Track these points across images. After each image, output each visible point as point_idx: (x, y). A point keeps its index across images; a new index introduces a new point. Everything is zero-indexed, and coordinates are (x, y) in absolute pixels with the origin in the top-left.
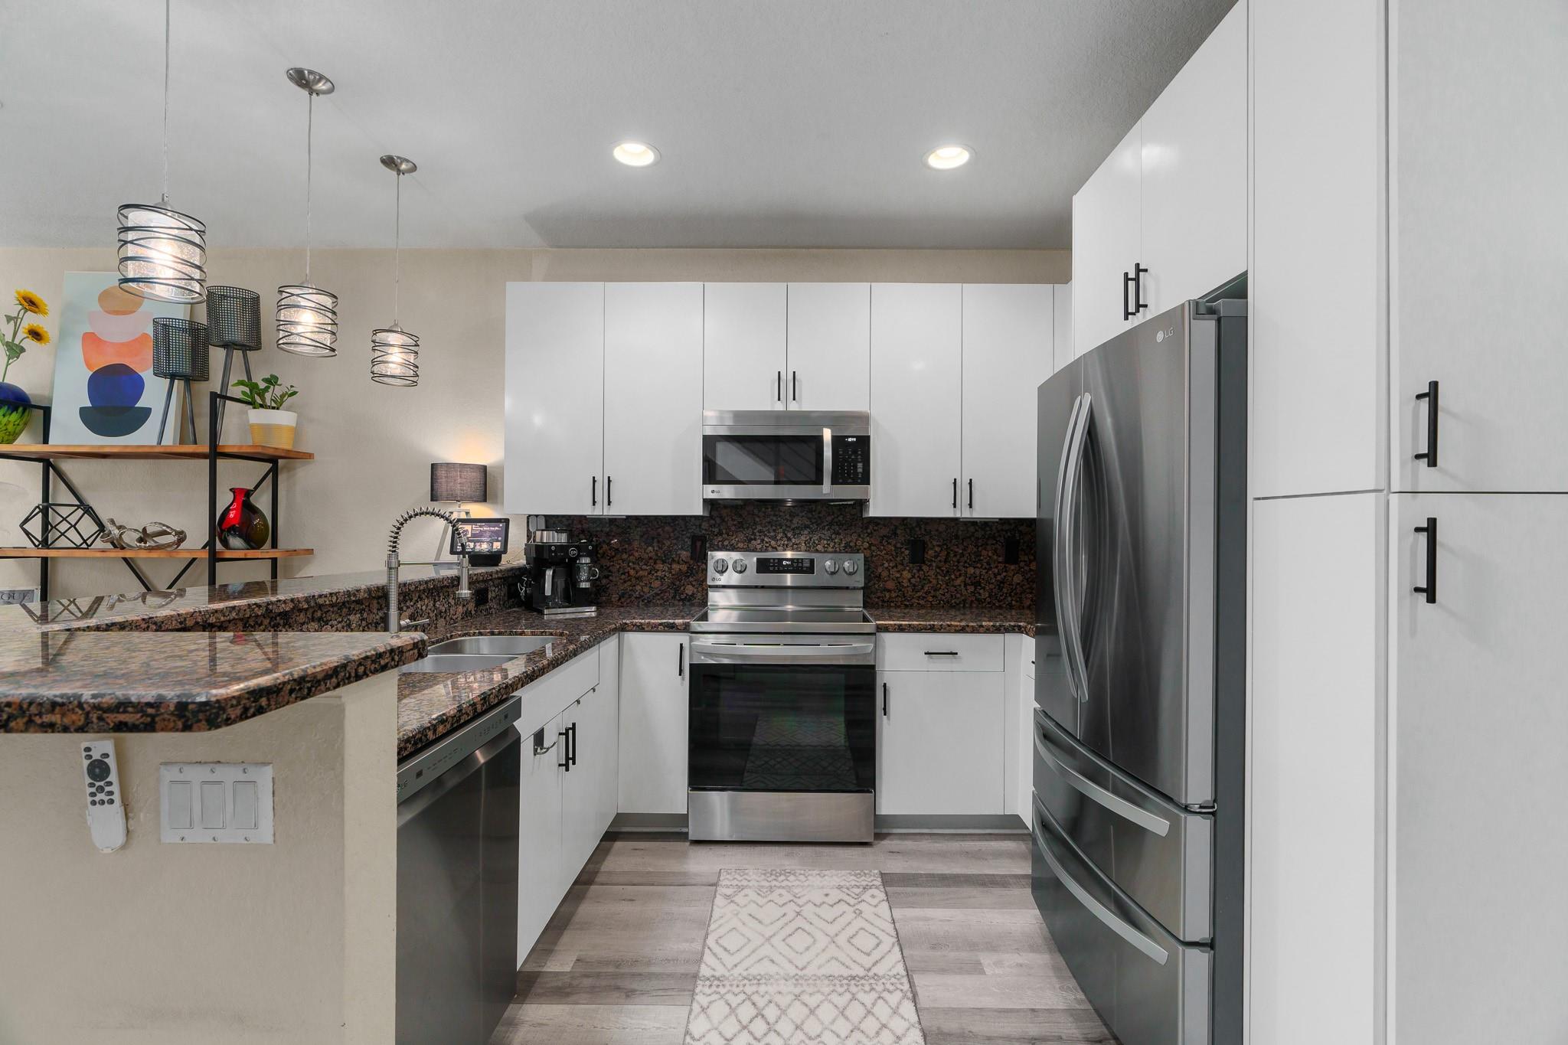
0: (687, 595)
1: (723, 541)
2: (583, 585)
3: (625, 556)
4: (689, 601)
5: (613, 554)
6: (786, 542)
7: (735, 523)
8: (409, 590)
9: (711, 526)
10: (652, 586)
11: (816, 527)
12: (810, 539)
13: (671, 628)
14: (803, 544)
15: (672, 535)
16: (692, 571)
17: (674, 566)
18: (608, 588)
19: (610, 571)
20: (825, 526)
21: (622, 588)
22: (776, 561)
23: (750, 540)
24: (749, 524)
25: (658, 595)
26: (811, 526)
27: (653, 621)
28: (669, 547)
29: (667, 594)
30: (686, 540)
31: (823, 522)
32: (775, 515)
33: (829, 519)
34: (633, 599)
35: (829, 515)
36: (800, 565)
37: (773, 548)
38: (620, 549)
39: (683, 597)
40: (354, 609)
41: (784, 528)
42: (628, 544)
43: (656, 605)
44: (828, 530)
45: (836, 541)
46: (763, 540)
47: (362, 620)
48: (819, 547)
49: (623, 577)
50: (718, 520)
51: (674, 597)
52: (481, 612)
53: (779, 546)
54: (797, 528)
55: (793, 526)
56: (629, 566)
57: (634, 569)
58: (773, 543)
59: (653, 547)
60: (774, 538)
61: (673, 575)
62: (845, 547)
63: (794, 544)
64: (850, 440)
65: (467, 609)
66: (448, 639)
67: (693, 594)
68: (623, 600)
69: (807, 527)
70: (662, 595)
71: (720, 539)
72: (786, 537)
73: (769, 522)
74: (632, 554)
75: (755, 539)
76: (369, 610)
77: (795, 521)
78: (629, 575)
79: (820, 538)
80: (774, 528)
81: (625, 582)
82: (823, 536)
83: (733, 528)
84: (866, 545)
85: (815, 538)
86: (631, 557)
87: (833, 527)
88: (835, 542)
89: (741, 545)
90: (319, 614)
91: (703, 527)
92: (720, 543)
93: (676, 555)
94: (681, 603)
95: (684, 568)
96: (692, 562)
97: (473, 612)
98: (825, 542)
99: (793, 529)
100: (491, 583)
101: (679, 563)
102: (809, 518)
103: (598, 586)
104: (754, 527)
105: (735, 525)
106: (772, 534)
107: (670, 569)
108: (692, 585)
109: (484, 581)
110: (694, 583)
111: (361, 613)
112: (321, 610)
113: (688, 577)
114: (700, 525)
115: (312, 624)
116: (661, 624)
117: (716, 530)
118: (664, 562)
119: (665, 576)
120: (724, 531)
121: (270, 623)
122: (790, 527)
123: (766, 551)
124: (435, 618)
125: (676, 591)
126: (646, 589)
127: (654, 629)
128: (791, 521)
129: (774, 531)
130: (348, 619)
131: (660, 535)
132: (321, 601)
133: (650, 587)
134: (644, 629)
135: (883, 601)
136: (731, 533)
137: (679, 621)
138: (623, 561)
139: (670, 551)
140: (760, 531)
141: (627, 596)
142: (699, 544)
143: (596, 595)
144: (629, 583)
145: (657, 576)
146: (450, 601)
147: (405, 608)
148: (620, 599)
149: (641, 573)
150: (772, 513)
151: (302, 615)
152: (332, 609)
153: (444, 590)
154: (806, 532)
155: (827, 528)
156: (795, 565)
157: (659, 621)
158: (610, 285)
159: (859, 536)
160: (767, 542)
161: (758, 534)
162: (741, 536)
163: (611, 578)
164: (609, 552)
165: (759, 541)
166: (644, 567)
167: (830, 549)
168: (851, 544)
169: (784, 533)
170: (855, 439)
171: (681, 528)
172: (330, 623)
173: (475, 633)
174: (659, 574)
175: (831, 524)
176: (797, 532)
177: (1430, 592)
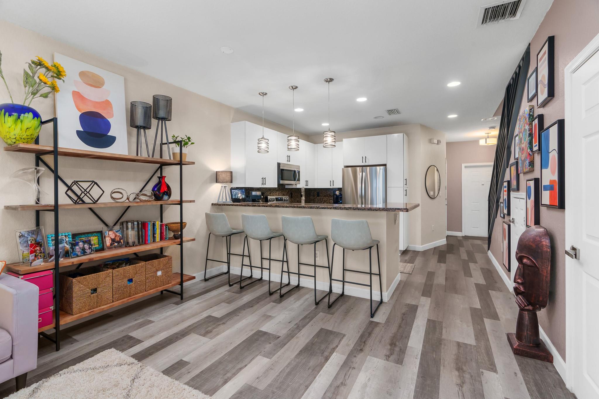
177: (406, 195)
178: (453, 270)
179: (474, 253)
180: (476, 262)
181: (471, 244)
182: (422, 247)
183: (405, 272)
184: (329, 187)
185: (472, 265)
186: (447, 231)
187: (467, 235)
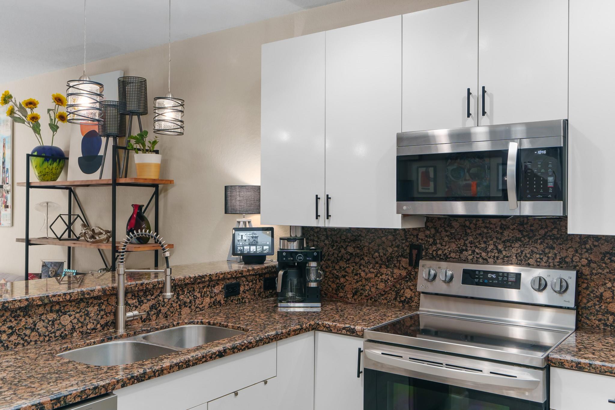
0: (406, 298)
1: (437, 251)
2: (313, 285)
3: (357, 260)
4: (407, 303)
5: (349, 257)
6: (496, 255)
7: (448, 233)
8: (147, 288)
9: (426, 236)
10: (378, 287)
11: (528, 240)
12: (522, 252)
13: (352, 333)
14: (515, 257)
15: (394, 243)
16: (410, 277)
17: (396, 271)
18: (345, 286)
19: (346, 272)
20: (537, 240)
21: (355, 287)
22: (482, 273)
23: (461, 251)
24: (461, 236)
25: (383, 295)
26: (523, 239)
27: (338, 325)
28: (391, 254)
29: (389, 295)
30: (406, 248)
31: (535, 235)
32: (486, 227)
33: (542, 232)
34: (363, 297)
35: (542, 228)
36: (505, 279)
37: (483, 259)
38: (354, 254)
39: (403, 299)
40: (92, 303)
41: (495, 240)
42: (360, 250)
43: (380, 304)
44: (541, 243)
45: (550, 255)
46: (473, 252)
47: (102, 310)
48: (531, 261)
49: (356, 277)
50: (433, 231)
51: (395, 299)
52: (232, 301)
53: (490, 258)
54: (508, 241)
55: (503, 239)
56: (360, 268)
57: (364, 271)
58: (484, 254)
59: (379, 253)
60: (485, 250)
61: (395, 279)
62: (560, 263)
63: (504, 256)
64: (540, 152)
65: (216, 300)
66: (174, 326)
67: (411, 297)
68: (356, 297)
69: (518, 240)
70: (386, 296)
71: (434, 248)
72: (497, 249)
73: (480, 234)
74: (363, 259)
75: (466, 250)
76: (108, 303)
77: (506, 233)
78: (360, 277)
79: (532, 251)
80: (485, 239)
81: (357, 282)
82: (535, 250)
83: (446, 239)
84: (584, 262)
85: (527, 251)
86: (362, 261)
87: (546, 241)
88: (548, 257)
89: (453, 255)
90: (57, 307)
91: (419, 237)
92: (435, 252)
93: (397, 261)
94: (401, 305)
95: (404, 273)
96: (410, 268)
97: (222, 302)
98: (538, 256)
99: (504, 242)
100: (244, 279)
101: (399, 268)
102: (520, 231)
103: (338, 283)
104: (465, 238)
105: (448, 236)
106: (483, 246)
107: (392, 273)
108: (410, 289)
109: (236, 278)
110: (412, 287)
111: (99, 306)
112: (60, 305)
113: (407, 281)
114: (418, 235)
115: (51, 314)
116: (344, 328)
117: (431, 240)
118: (387, 267)
119: (388, 279)
120: (438, 241)
121: (11, 315)
122: (500, 239)
123: (477, 263)
124: (178, 307)
125: (397, 293)
126: (373, 290)
127: (339, 331)
128: (502, 233)
129: (485, 242)
130: (87, 310)
131: (384, 243)
132: (54, 299)
133: (377, 288)
134: (331, 330)
135: (605, 325)
136: (444, 244)
137: (358, 328)
138: (356, 264)
139: (392, 258)
140: (471, 243)
141: (359, 294)
142: (415, 252)
143: (336, 291)
144: (360, 283)
145: (382, 279)
146: (195, 294)
147: (145, 301)
148: (353, 297)
149: (369, 275)
150: (483, 225)
151: (40, 309)
152: (70, 304)
153: (189, 286)
154: (517, 245)
155: (539, 241)
156: (500, 278)
157: (343, 326)
158: (328, 32)
159: (576, 251)
160: (477, 254)
161: (469, 245)
162: (453, 246)
163: (347, 277)
164: (346, 256)
165: (470, 252)
166: (372, 270)
167: (543, 264)
168: (568, 260)
169: (495, 245)
170: (545, 152)
171: (401, 237)
172: (68, 313)
173: (198, 322)
174: (384, 277)
175: (544, 237)
176: (508, 244)
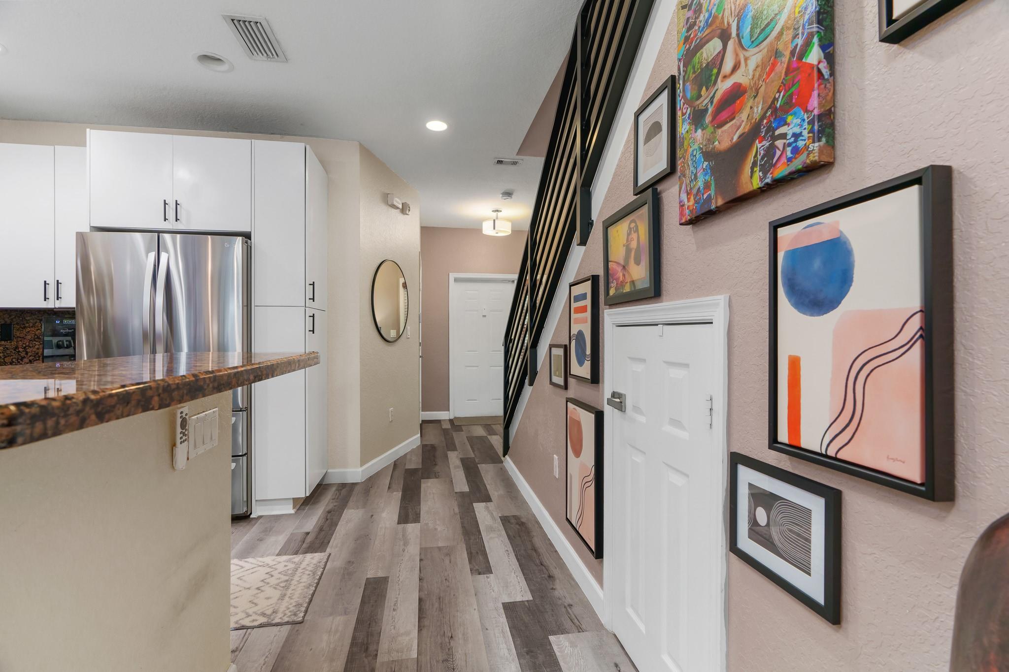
177: (313, 331)
178: (439, 548)
179: (478, 465)
180: (487, 499)
181: (467, 437)
182: (362, 471)
183: (277, 620)
184: (42, 304)
185: (480, 508)
186: (422, 411)
187: (457, 416)
